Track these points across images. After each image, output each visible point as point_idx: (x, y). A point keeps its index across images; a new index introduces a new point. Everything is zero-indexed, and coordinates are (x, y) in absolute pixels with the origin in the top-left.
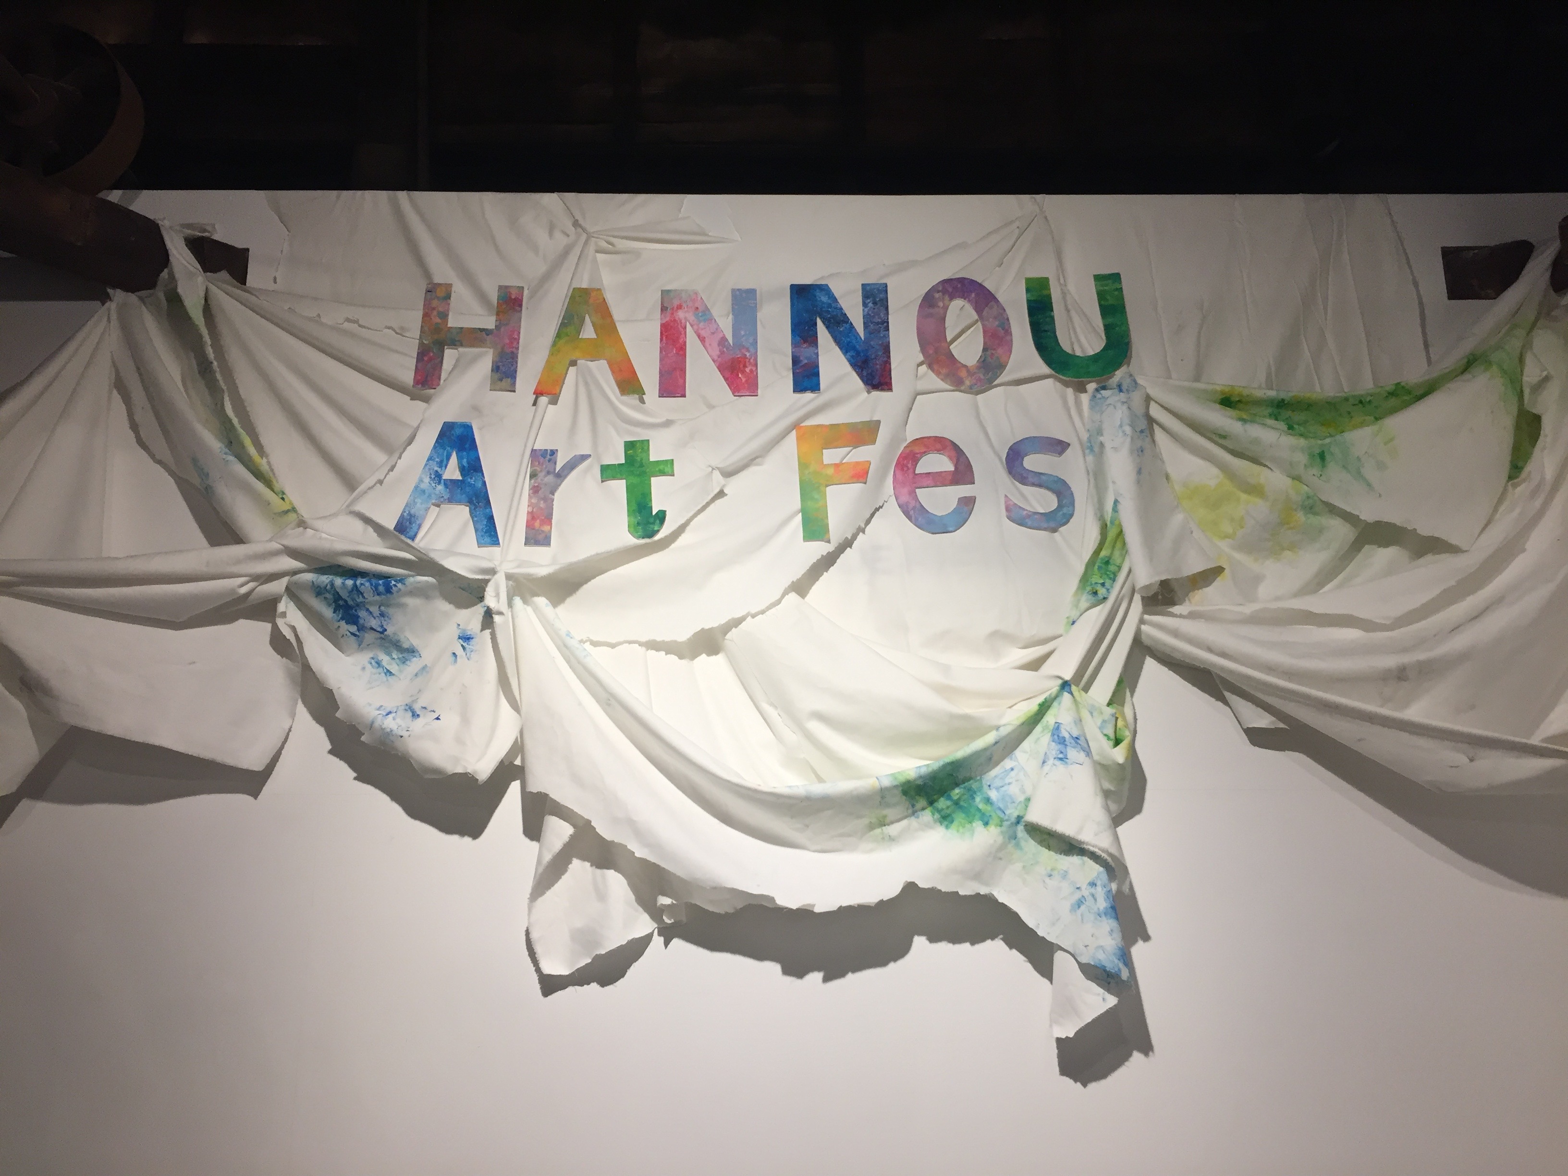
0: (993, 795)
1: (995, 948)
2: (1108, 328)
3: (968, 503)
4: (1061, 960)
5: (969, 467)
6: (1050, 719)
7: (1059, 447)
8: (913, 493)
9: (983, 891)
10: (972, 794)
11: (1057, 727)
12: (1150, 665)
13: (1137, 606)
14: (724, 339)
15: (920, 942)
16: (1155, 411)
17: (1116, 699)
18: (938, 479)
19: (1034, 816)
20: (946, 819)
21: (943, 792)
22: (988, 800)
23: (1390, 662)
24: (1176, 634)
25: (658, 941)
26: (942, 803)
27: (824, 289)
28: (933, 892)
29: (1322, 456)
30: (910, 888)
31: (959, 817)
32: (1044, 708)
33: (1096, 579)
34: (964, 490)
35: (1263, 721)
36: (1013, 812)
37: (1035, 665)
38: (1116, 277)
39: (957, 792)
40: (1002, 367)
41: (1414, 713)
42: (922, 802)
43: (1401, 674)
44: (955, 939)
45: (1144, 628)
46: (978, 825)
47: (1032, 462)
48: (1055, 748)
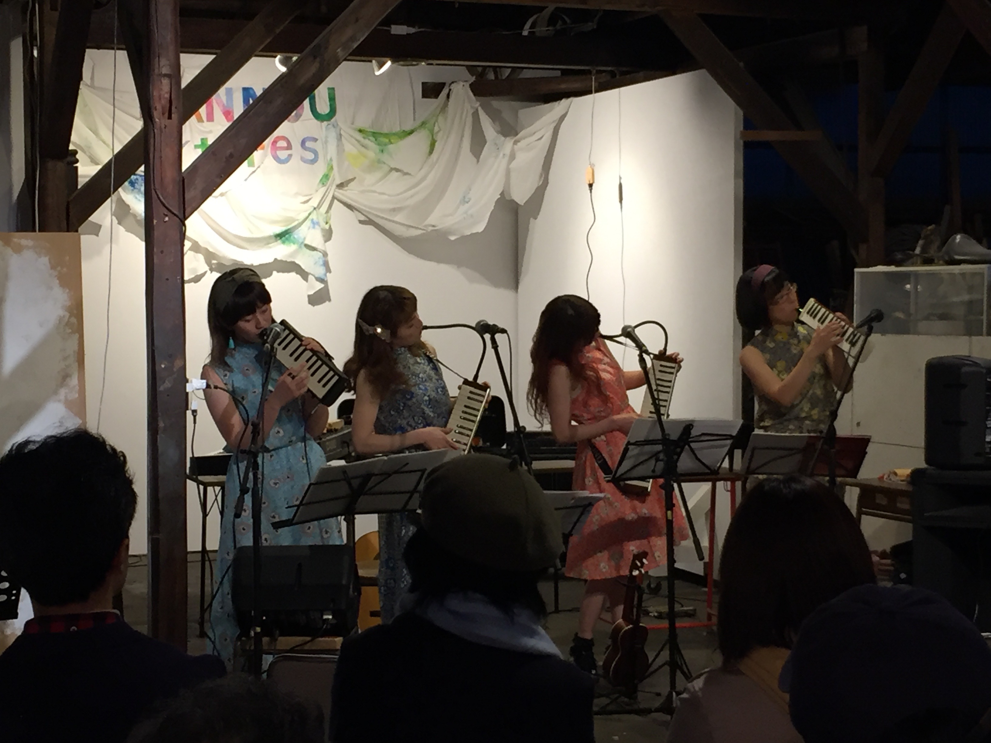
0: (296, 236)
1: (293, 275)
2: (331, 105)
3: (290, 156)
4: (311, 278)
5: (291, 146)
6: (310, 217)
7: (315, 140)
8: (276, 153)
9: (293, 260)
10: (290, 236)
11: (312, 220)
12: (336, 201)
13: (334, 187)
14: (224, 104)
15: (275, 273)
16: (342, 132)
17: (327, 212)
18: (282, 148)
19: (307, 242)
20: (284, 242)
21: (284, 236)
22: (294, 238)
23: (391, 206)
24: (343, 194)
25: (209, 272)
26: (283, 238)
27: (251, 88)
28: (281, 261)
29: (382, 151)
30: (276, 259)
31: (287, 242)
32: (310, 214)
33: (324, 180)
34: (289, 152)
35: (363, 218)
36: (301, 241)
37: (307, 201)
38: (333, 89)
39: (287, 236)
40: (301, 115)
41: (397, 219)
42: (279, 238)
43: (394, 210)
44: (283, 272)
45: (336, 193)
46: (292, 244)
47: (308, 144)
48: (312, 225)
